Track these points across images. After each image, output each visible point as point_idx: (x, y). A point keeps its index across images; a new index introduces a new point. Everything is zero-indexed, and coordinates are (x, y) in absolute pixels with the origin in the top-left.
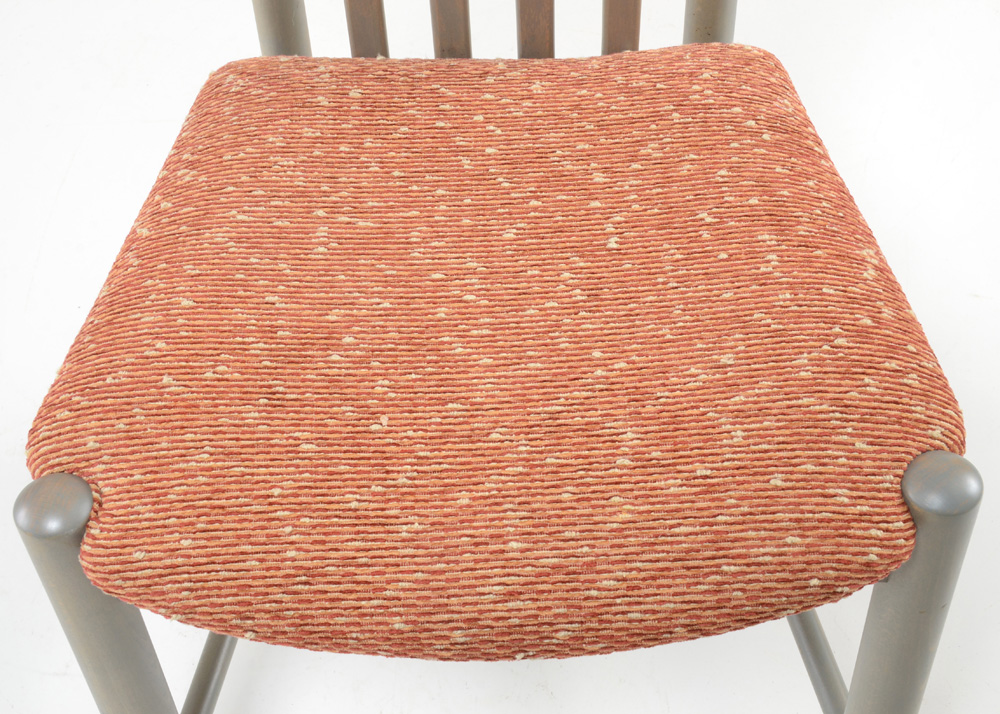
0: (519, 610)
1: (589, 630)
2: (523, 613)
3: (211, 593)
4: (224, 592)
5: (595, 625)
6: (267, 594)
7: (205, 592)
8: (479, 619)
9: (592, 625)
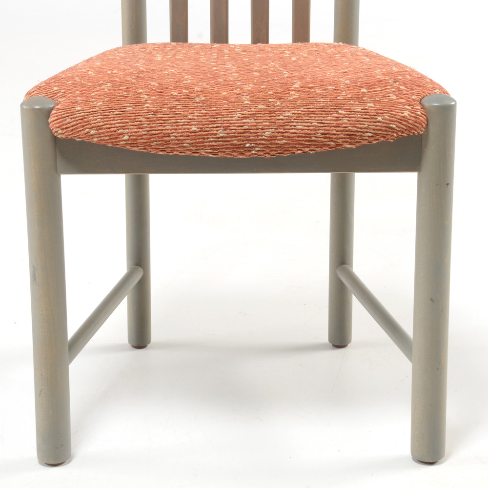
0: (248, 123)
1: (279, 132)
2: (250, 124)
3: (110, 119)
4: (116, 119)
5: (282, 130)
6: (135, 119)
7: (108, 119)
8: (230, 126)
9: (281, 130)
